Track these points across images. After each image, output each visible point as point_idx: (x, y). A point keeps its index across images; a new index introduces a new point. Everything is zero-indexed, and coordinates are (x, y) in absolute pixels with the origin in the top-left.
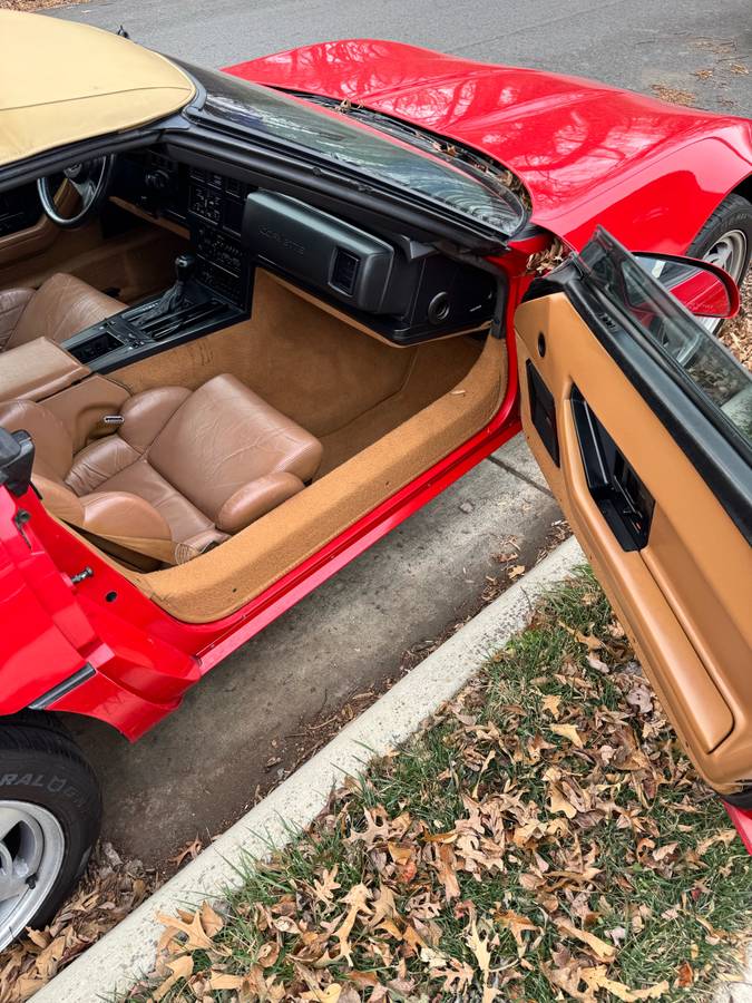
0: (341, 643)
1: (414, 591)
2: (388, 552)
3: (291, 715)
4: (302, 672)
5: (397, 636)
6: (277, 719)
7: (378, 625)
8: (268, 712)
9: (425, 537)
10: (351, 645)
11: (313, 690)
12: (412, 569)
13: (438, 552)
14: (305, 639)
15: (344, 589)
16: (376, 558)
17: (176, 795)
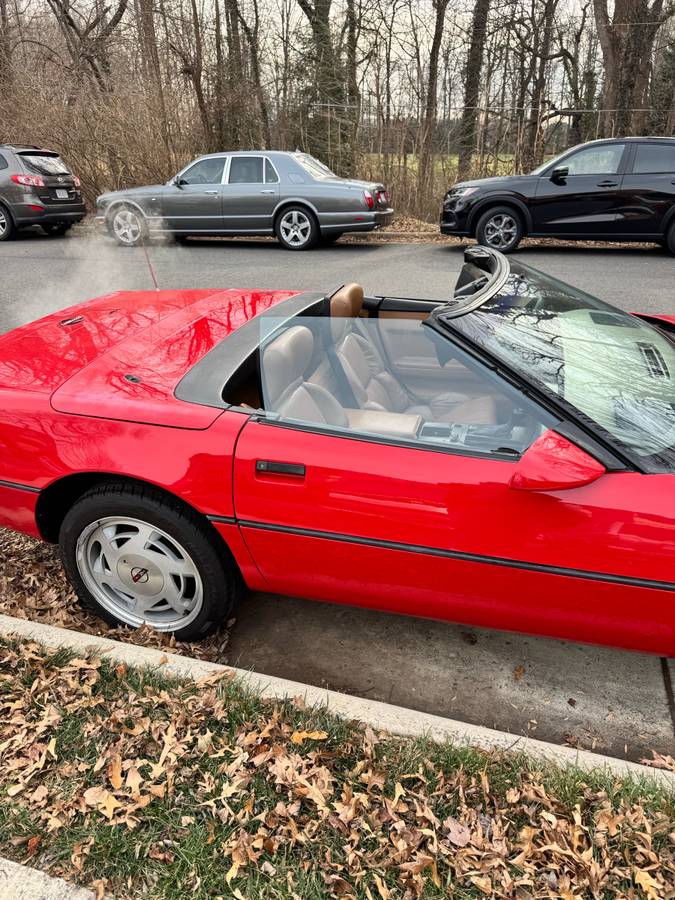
0: (411, 678)
1: (488, 698)
2: (505, 667)
3: (346, 679)
4: (377, 669)
5: (442, 705)
6: (339, 674)
7: (441, 691)
8: (341, 668)
9: (541, 682)
10: (414, 684)
11: (369, 681)
12: (504, 688)
13: (536, 696)
14: (400, 659)
15: (452, 659)
16: (494, 662)
17: (269, 656)
